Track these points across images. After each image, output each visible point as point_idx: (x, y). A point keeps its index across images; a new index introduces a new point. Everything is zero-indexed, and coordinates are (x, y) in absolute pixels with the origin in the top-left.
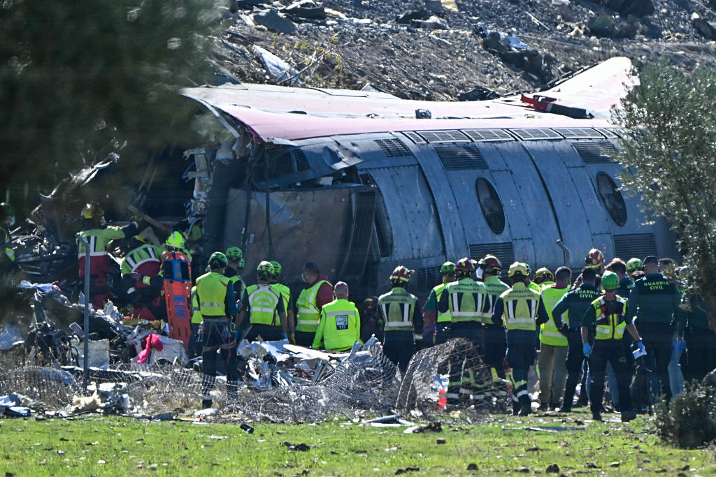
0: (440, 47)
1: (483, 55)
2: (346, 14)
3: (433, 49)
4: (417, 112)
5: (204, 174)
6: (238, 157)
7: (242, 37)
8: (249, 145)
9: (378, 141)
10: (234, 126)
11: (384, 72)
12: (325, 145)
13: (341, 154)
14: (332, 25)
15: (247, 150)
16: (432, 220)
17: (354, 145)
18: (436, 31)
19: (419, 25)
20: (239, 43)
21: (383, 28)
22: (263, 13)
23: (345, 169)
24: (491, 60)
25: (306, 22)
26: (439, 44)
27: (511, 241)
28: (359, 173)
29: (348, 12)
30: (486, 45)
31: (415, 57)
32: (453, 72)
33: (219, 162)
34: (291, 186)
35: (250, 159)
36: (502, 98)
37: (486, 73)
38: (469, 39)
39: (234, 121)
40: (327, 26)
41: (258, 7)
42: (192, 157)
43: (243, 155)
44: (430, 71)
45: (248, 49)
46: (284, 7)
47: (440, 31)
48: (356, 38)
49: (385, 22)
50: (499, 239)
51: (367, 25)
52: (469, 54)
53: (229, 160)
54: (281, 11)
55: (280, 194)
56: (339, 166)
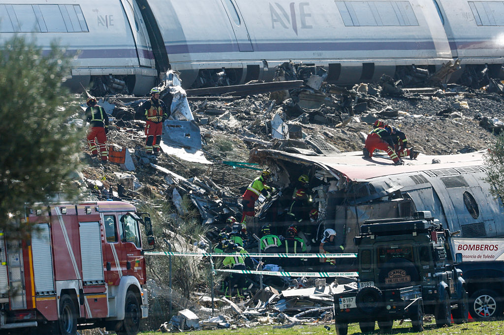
0: (457, 126)
1: (479, 129)
2: (410, 113)
3: (454, 127)
4: (433, 160)
5: (323, 200)
6: (340, 190)
7: (354, 129)
8: (345, 183)
9: (411, 177)
10: (337, 174)
11: (428, 141)
12: (383, 180)
13: (391, 185)
14: (402, 119)
15: (344, 185)
16: (441, 214)
17: (398, 179)
18: (455, 119)
19: (447, 116)
20: (353, 131)
21: (428, 119)
22: (366, 115)
23: (394, 192)
24: (484, 131)
25: (388, 118)
26: (457, 125)
27: (482, 222)
28: (402, 193)
29: (411, 112)
30: (481, 124)
31: (444, 132)
32: (464, 138)
33: (330, 193)
34: (367, 203)
35: (345, 190)
36: (479, 151)
37: (482, 138)
38: (472, 121)
39: (336, 172)
40: (399, 120)
41: (364, 112)
42: (316, 191)
43: (342, 188)
44: (452, 139)
45: (357, 134)
46: (378, 112)
47: (458, 118)
48: (414, 125)
49: (431, 116)
50: (477, 221)
51: (420, 118)
52: (472, 129)
53: (335, 191)
54: (376, 114)
55: (362, 206)
56: (391, 191)
